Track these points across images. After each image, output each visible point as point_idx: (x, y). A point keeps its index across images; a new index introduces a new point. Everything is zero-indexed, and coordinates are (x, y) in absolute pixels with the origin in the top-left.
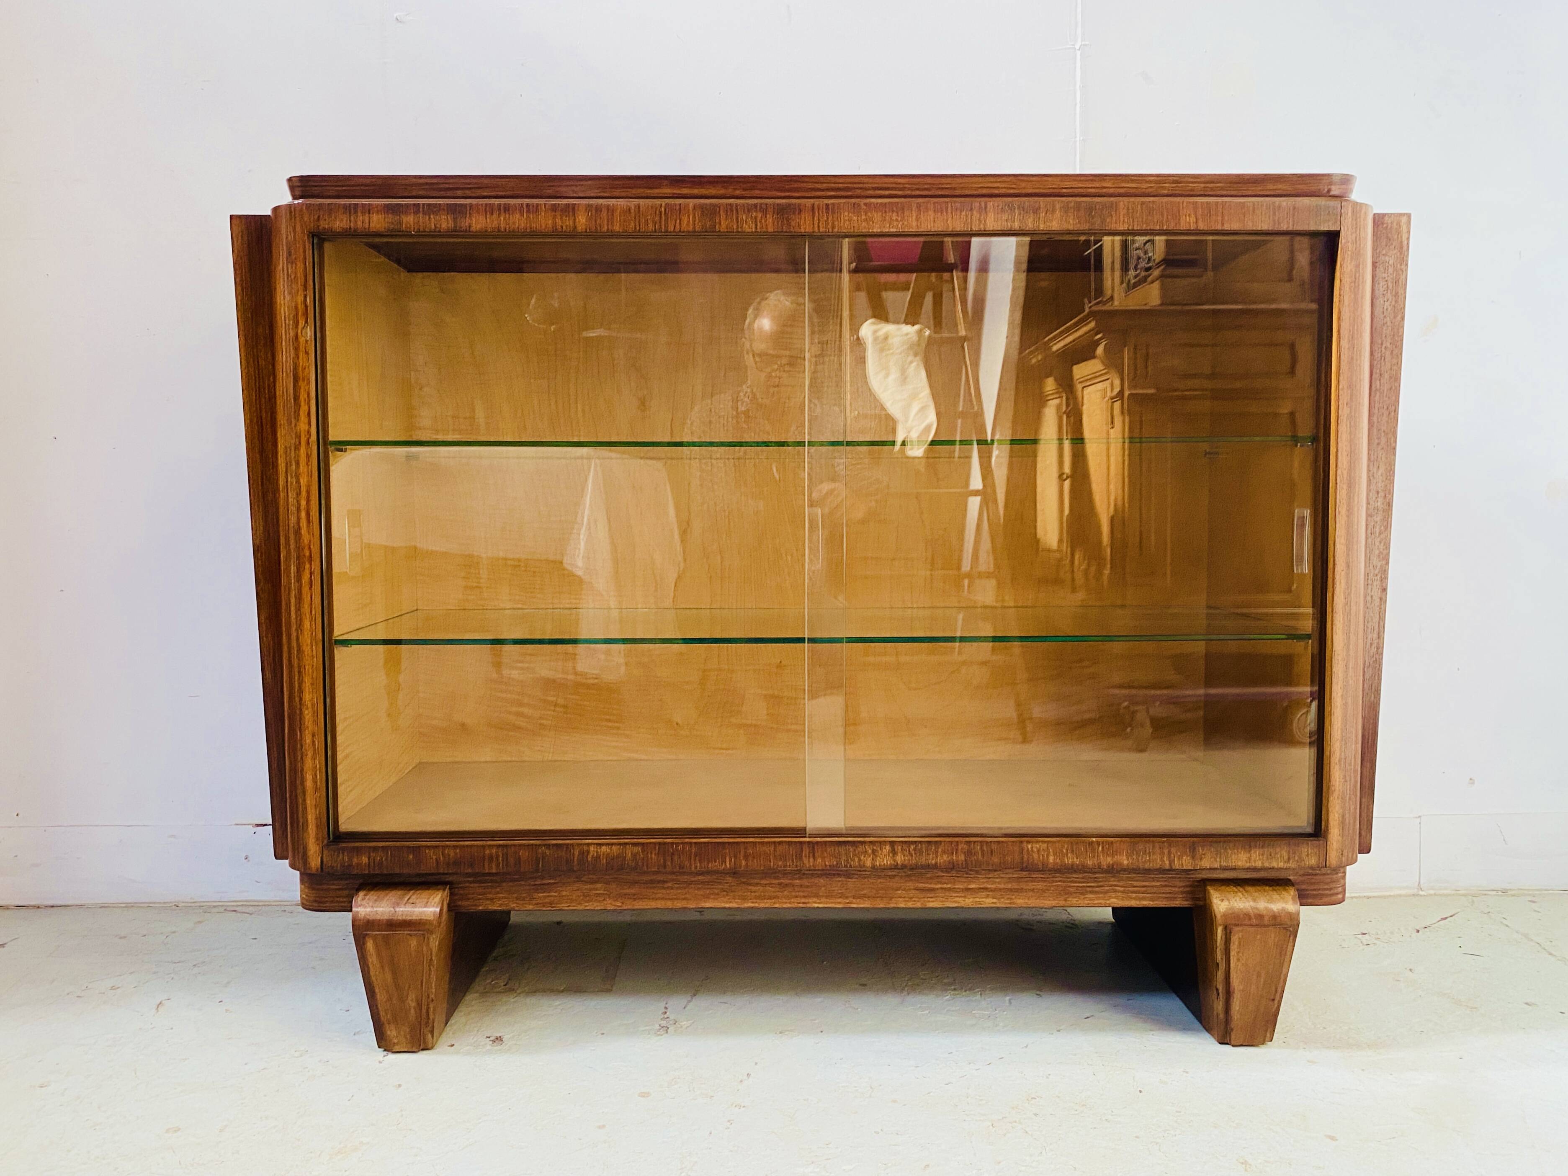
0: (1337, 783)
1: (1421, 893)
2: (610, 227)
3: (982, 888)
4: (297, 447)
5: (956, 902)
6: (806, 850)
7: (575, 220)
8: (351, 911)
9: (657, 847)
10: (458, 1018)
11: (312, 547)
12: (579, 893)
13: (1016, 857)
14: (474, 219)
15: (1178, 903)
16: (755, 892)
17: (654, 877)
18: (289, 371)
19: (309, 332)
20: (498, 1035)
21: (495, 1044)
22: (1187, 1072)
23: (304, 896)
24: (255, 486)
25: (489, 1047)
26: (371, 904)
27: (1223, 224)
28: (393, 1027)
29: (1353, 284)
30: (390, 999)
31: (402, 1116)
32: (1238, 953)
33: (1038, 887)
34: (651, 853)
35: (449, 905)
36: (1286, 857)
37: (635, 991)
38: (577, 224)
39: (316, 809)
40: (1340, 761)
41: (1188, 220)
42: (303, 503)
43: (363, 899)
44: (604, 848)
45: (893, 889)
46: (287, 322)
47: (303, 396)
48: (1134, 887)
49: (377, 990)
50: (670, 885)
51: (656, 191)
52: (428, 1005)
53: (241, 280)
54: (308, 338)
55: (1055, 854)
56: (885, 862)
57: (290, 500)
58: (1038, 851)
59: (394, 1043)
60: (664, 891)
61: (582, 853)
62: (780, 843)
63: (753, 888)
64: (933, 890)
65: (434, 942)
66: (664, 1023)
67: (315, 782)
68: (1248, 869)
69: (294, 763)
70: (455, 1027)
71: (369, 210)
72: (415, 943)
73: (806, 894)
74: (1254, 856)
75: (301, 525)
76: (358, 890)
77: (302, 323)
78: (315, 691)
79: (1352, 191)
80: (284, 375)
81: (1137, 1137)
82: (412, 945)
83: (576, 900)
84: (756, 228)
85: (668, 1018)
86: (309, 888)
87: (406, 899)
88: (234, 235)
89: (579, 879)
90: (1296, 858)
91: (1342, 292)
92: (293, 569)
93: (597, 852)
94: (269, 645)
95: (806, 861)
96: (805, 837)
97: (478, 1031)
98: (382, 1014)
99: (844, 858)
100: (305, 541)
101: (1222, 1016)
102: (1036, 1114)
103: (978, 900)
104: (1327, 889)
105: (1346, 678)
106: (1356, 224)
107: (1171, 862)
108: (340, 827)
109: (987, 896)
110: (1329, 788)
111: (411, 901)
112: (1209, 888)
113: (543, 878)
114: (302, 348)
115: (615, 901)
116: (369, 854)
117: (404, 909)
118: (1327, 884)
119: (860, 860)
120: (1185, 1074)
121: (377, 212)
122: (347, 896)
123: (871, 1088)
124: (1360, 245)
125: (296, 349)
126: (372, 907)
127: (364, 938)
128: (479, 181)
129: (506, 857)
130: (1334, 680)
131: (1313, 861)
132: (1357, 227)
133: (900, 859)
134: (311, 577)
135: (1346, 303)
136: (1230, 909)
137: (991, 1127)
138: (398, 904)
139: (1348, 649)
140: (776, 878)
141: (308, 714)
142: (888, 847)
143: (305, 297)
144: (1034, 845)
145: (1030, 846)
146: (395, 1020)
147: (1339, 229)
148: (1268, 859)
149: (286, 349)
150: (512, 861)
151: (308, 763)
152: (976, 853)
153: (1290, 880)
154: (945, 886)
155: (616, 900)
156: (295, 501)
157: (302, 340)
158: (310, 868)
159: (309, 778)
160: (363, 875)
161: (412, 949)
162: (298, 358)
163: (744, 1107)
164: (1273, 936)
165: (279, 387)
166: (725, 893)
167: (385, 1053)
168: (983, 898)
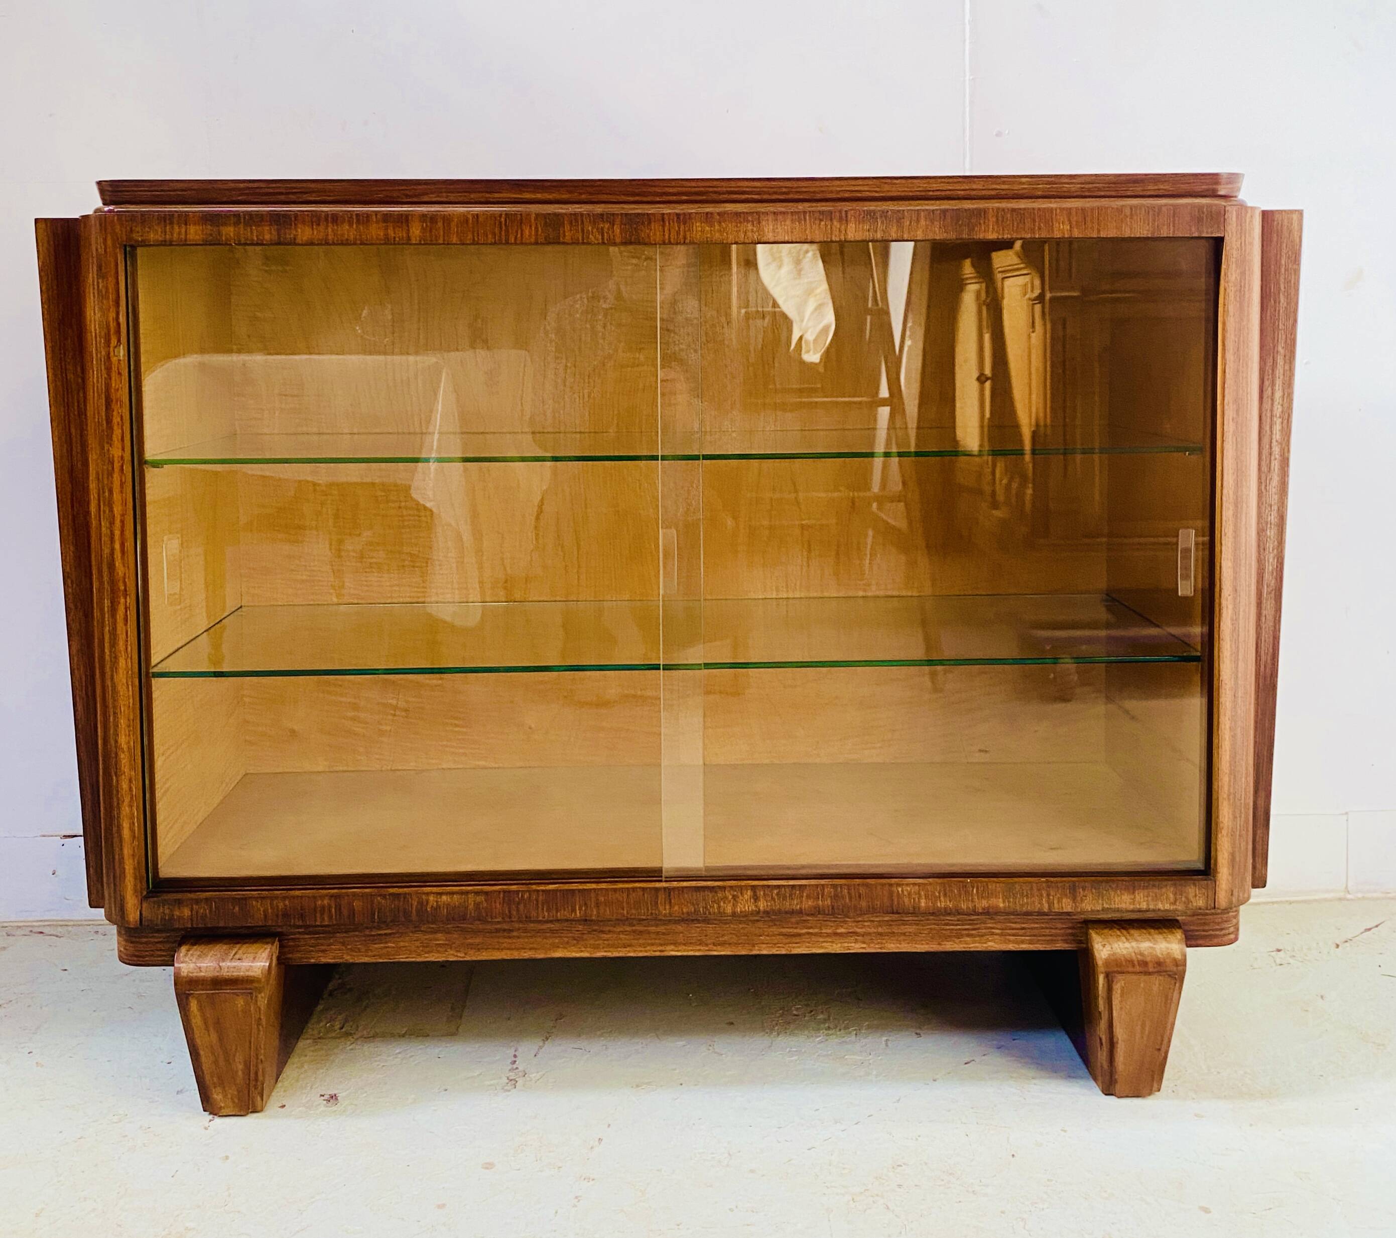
0: (1226, 819)
1: (1349, 896)
2: (446, 238)
3: (851, 933)
4: (110, 474)
5: (822, 947)
6: (662, 896)
7: (408, 230)
8: (173, 965)
9: (502, 895)
10: (290, 1071)
11: (127, 580)
12: (418, 944)
13: (885, 901)
14: (299, 230)
15: (1060, 946)
16: (608, 940)
17: (498, 926)
18: (100, 391)
19: (122, 352)
20: (333, 1093)
21: (330, 1104)
22: (1065, 1131)
23: (122, 949)
24: (64, 509)
25: (322, 1108)
26: (194, 960)
27: (1099, 231)
28: (219, 1089)
29: (1238, 293)
30: (216, 1062)
31: (230, 1195)
32: (1121, 1002)
33: (911, 930)
34: (495, 903)
35: (278, 958)
36: (1172, 900)
37: (482, 1034)
38: (411, 234)
39: (134, 859)
40: (1229, 796)
41: (1062, 227)
42: (117, 533)
43: (186, 955)
44: (444, 898)
45: (756, 935)
46: (98, 339)
47: (116, 420)
48: (1013, 929)
49: (202, 1053)
50: (515, 934)
51: (496, 195)
52: (257, 1066)
53: (48, 290)
54: (121, 358)
55: (926, 897)
56: (747, 908)
57: (103, 529)
58: (909, 894)
59: (221, 1107)
60: (510, 941)
61: (421, 903)
62: (634, 889)
63: (606, 936)
64: (799, 935)
65: (263, 1000)
66: (512, 1075)
67: (132, 830)
68: (1133, 911)
69: (110, 809)
70: (286, 1083)
71: (185, 219)
72: (242, 1003)
73: (662, 942)
74: (1138, 897)
75: (115, 556)
76: (180, 945)
77: (114, 341)
78: (131, 733)
79: (1239, 189)
80: (96, 395)
81: (1003, 1212)
82: (239, 1005)
83: (415, 951)
84: (603, 239)
85: (517, 1068)
86: (126, 941)
87: (232, 955)
88: (39, 241)
89: (417, 929)
90: (1183, 899)
91: (1226, 301)
92: (107, 603)
93: (437, 902)
94: (81, 679)
95: (661, 908)
96: (661, 881)
97: (311, 1088)
98: (207, 1078)
99: (702, 904)
100: (120, 573)
101: (1105, 1065)
102: (900, 1186)
103: (846, 945)
104: (1217, 930)
105: (1235, 708)
106: (1241, 229)
107: (1051, 904)
108: (160, 874)
109: (856, 941)
110: (1217, 824)
111: (237, 956)
112: (1091, 931)
113: (380, 928)
114: (114, 369)
115: (457, 951)
116: (192, 906)
117: (229, 964)
118: (1218, 924)
119: (719, 907)
120: (1063, 1133)
121: (195, 224)
122: (168, 950)
123: (729, 1154)
124: (1245, 251)
125: (109, 369)
126: (195, 963)
127: (187, 998)
128: (304, 185)
129: (339, 908)
130: (1222, 711)
131: (1201, 903)
132: (1242, 231)
133: (762, 905)
134: (126, 611)
135: (1231, 313)
136: (1113, 955)
137: (852, 1202)
138: (223, 960)
139: (1237, 678)
140: (632, 925)
141: (124, 759)
142: (749, 893)
143: (118, 314)
144: (905, 888)
145: (900, 889)
146: (222, 1083)
147: (1223, 235)
148: (1153, 900)
149: (97, 368)
150: (345, 912)
151: (125, 810)
152: (843, 897)
153: (1177, 921)
154: (811, 931)
155: (459, 951)
156: (108, 530)
157: (114, 360)
158: (128, 922)
159: (126, 825)
160: (186, 929)
161: (239, 1009)
162: (110, 379)
163: (593, 1180)
164: (1156, 983)
165: (90, 407)
166: (575, 942)
167: (211, 1116)
168: (851, 943)
